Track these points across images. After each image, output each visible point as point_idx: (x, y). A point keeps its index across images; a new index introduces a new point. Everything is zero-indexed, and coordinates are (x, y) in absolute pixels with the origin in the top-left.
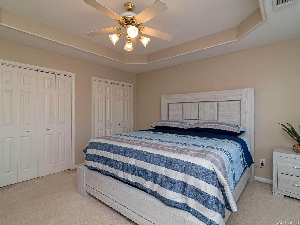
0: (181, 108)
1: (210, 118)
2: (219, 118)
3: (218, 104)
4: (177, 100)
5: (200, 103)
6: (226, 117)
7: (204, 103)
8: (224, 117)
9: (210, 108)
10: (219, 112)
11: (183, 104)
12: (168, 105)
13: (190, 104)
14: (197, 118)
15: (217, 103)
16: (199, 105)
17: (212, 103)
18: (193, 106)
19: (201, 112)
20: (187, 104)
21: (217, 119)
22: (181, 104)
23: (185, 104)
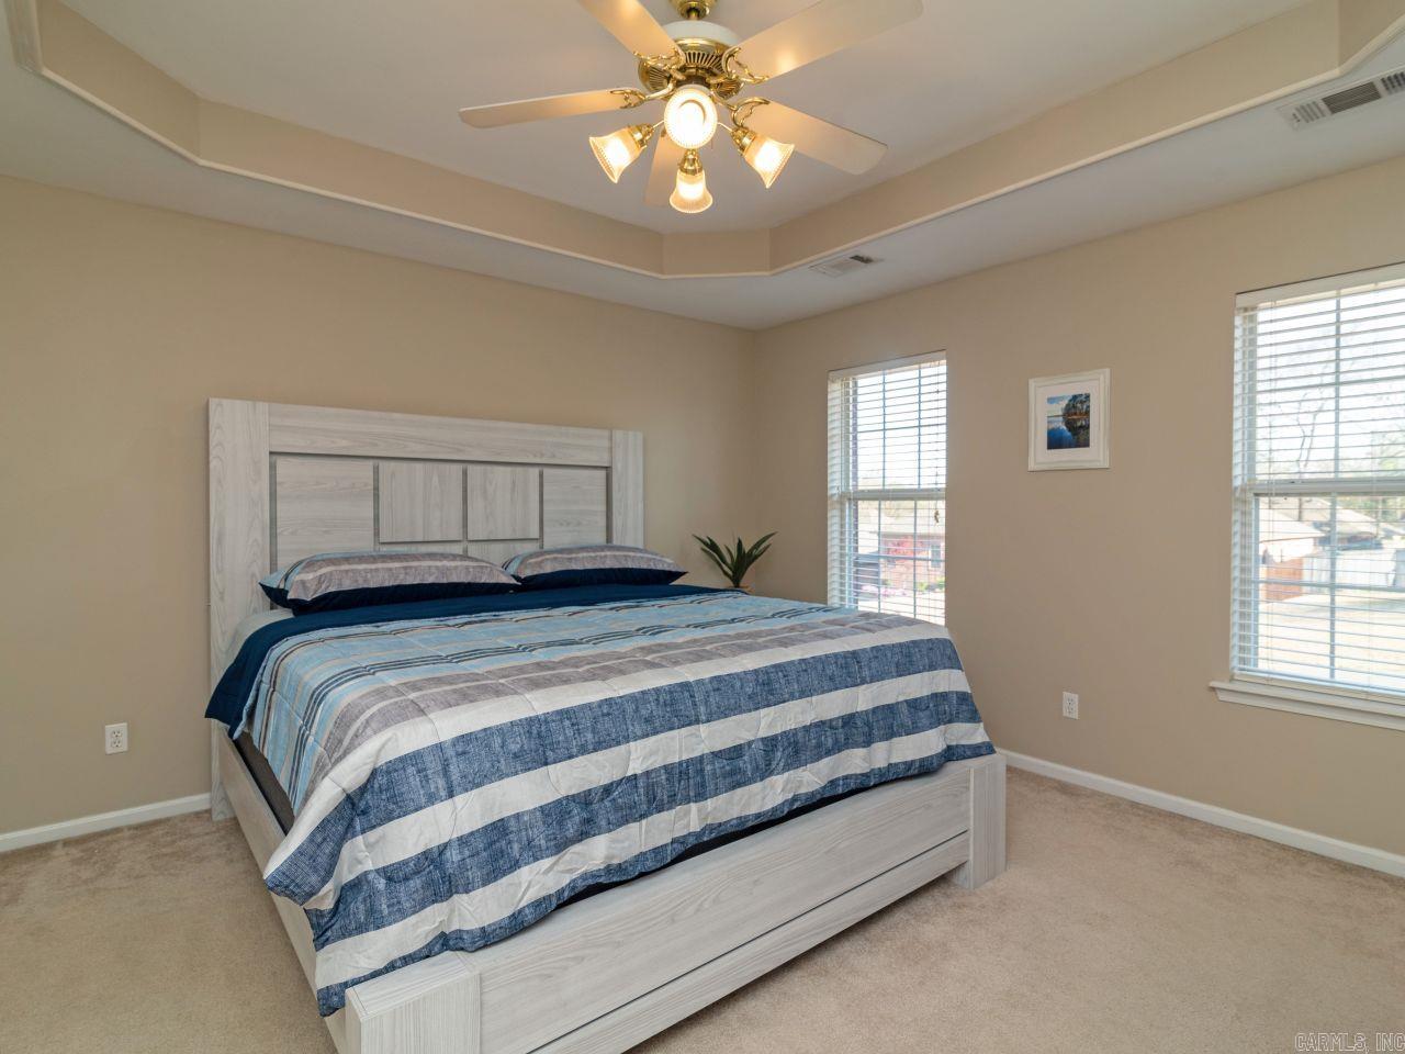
0: (366, 485)
1: (514, 530)
2: (546, 529)
3: (541, 475)
4: (344, 443)
5: (471, 468)
6: (568, 524)
7: (489, 468)
8: (562, 524)
9: (513, 489)
10: (545, 508)
11: (383, 465)
12: (273, 467)
13: (419, 466)
14: (456, 534)
15: (536, 471)
16: (465, 473)
17: (519, 469)
18: (435, 479)
19: (477, 506)
20: (405, 465)
21: (537, 536)
22: (371, 463)
23: (393, 464)
